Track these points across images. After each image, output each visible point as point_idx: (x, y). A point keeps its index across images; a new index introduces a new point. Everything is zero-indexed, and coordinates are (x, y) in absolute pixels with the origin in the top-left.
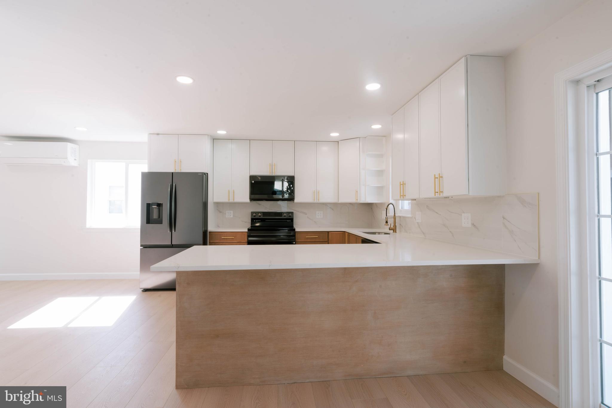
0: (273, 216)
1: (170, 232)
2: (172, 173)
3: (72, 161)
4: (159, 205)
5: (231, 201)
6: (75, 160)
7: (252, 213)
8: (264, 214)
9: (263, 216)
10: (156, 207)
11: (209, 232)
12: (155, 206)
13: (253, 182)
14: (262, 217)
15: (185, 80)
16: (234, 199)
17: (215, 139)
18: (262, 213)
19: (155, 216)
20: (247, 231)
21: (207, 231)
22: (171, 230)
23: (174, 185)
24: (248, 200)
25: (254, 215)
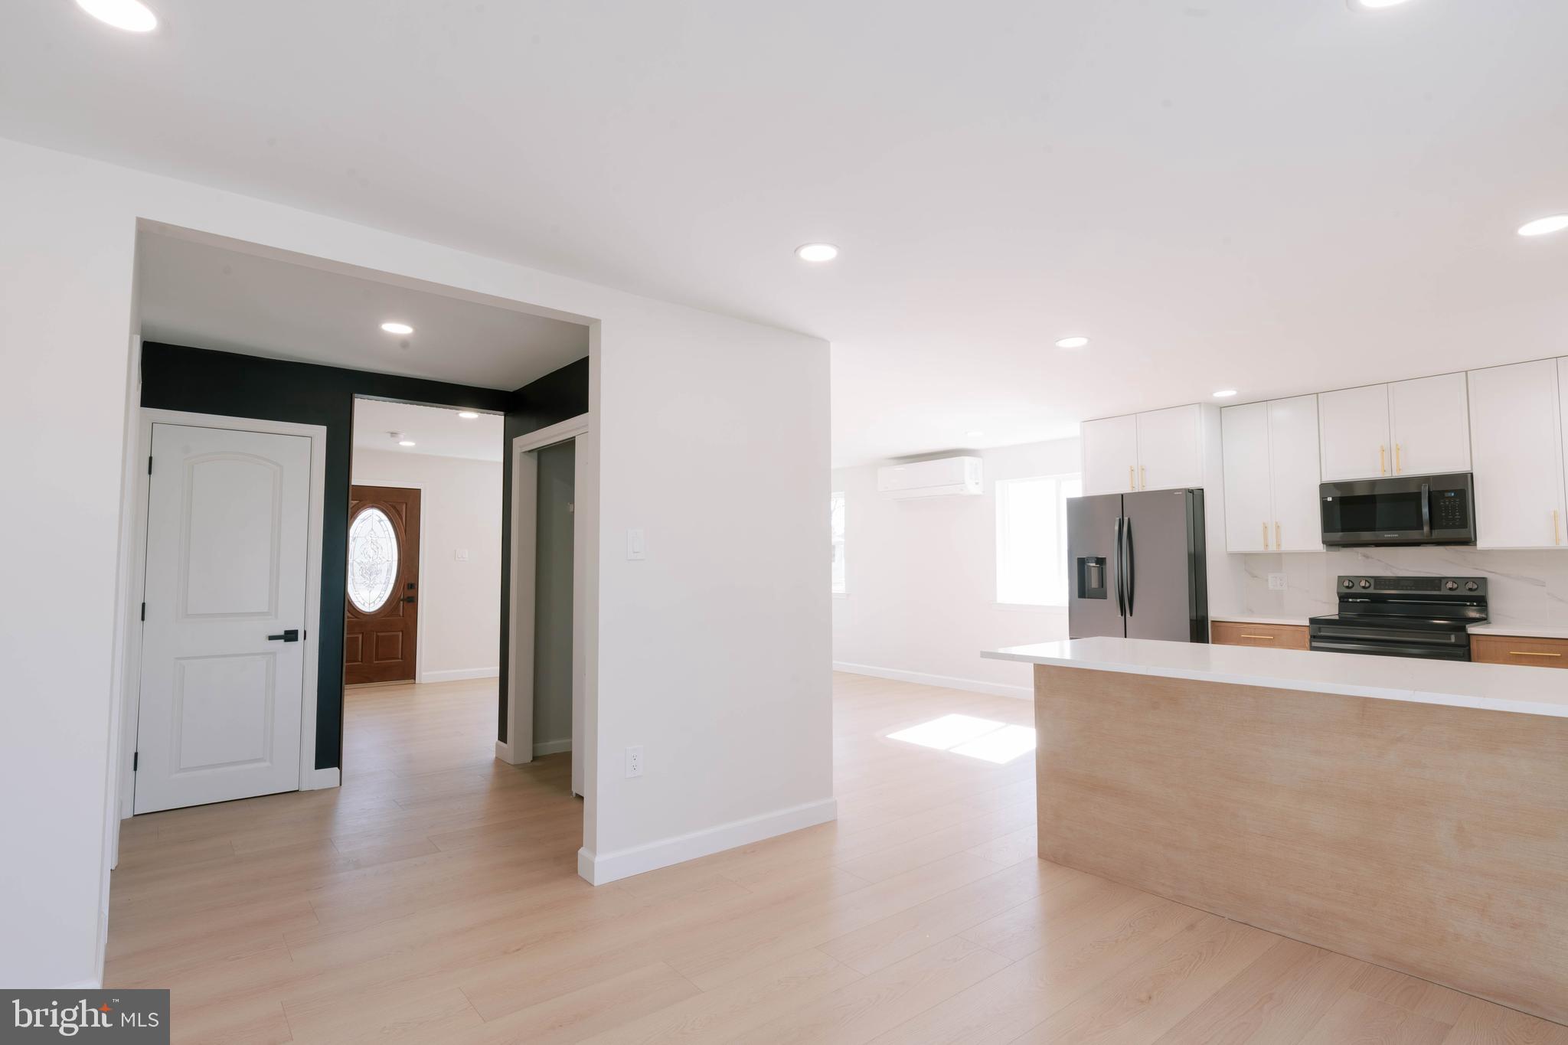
0: (1411, 590)
1: (1122, 615)
2: (1122, 495)
3: (973, 488)
4: (1101, 561)
5: (1272, 548)
6: (977, 483)
7: (1341, 579)
8: (1379, 581)
9: (1375, 588)
10: (1094, 564)
11: (1212, 621)
12: (1092, 562)
13: (1329, 499)
14: (1371, 590)
15: (1074, 342)
16: (1279, 545)
17: (1222, 408)
18: (1372, 581)
19: (1094, 583)
20: (1307, 623)
21: (1205, 618)
22: (1123, 612)
23: (1126, 519)
24: (1320, 547)
25: (1346, 584)
